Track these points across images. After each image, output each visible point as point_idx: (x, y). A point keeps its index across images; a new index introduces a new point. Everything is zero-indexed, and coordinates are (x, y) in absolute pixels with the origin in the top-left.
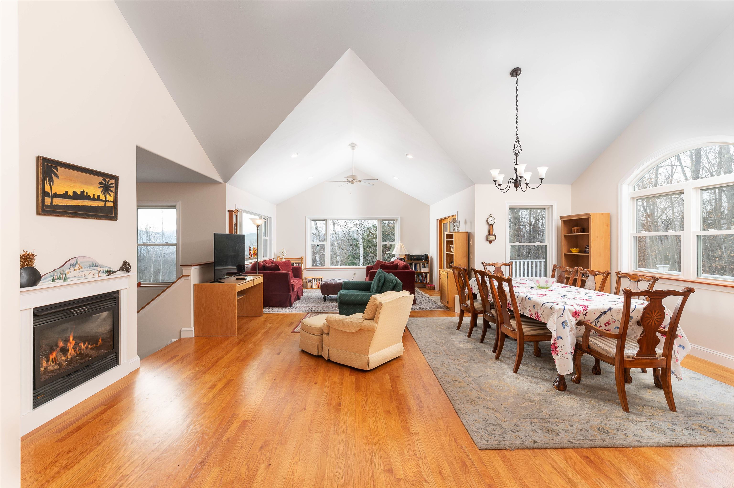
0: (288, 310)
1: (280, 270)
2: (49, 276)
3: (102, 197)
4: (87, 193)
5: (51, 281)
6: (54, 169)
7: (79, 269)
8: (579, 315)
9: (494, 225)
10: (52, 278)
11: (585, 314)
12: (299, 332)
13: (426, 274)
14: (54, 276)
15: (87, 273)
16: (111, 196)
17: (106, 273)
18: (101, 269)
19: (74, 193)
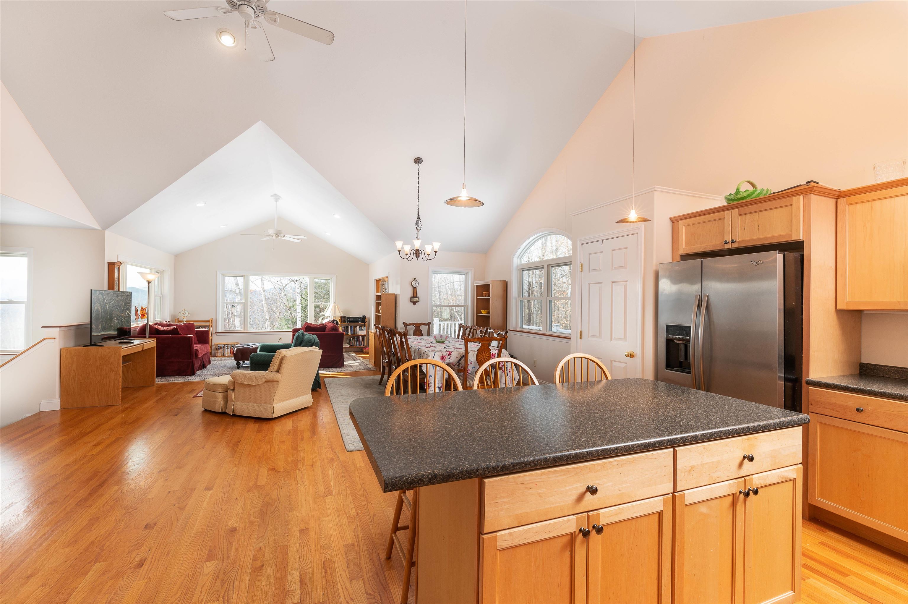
0: (189, 378)
1: (179, 334)
8: (445, 359)
9: (417, 288)
11: (450, 358)
12: (202, 397)
13: (363, 337)
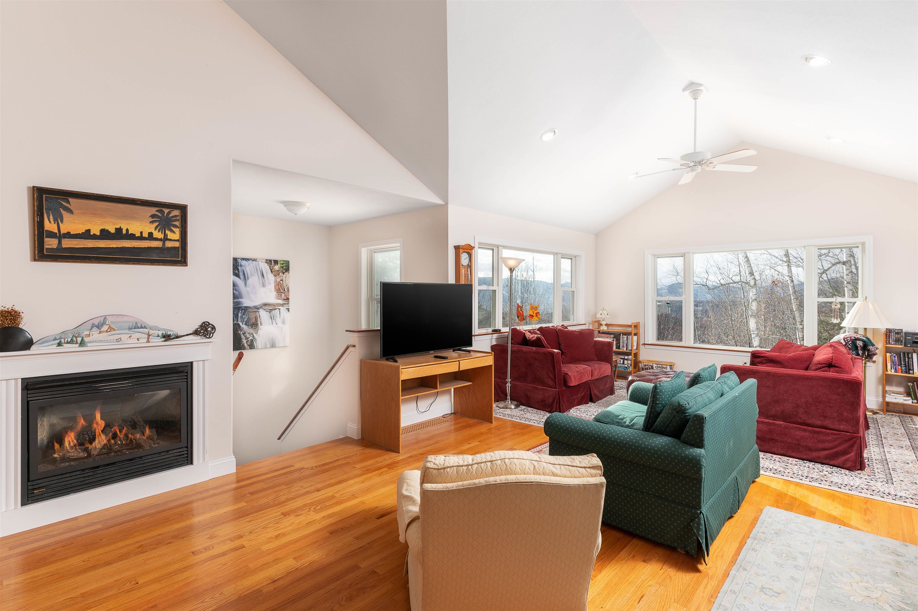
2: (53, 339)
3: (158, 234)
4: (127, 230)
5: (56, 345)
6: (62, 202)
7: (109, 332)
10: (58, 341)
14: (61, 338)
15: (124, 337)
16: (174, 232)
17: (162, 338)
18: (151, 332)
19: (102, 231)
